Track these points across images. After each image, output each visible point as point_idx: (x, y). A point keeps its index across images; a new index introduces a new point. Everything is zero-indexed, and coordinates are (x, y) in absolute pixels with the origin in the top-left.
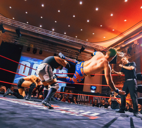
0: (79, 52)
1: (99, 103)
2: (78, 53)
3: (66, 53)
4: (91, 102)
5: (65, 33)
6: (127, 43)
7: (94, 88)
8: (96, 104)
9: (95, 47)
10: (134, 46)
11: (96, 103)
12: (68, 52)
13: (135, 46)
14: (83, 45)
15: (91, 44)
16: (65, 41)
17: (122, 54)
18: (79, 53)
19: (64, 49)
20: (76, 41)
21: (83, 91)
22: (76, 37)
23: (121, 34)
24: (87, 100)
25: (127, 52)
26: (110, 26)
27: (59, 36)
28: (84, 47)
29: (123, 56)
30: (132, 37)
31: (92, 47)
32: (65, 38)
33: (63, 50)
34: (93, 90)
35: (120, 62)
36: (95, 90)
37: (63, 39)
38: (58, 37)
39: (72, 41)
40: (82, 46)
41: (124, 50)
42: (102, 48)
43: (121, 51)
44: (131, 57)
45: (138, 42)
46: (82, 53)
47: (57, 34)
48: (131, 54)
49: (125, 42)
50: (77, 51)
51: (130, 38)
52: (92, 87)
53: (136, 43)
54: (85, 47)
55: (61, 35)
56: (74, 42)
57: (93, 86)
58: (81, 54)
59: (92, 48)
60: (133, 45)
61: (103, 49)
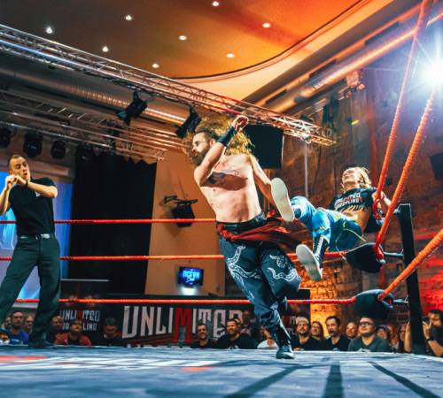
0: (120, 118)
1: (215, 335)
2: (118, 126)
3: (58, 123)
4: (183, 336)
5: (49, 30)
6: (320, 80)
7: (191, 275)
8: (203, 343)
9: (192, 97)
10: (345, 92)
11: (204, 339)
12: (68, 122)
13: (349, 92)
14: (138, 86)
15: (172, 85)
16: (53, 68)
17: (303, 127)
18: (121, 122)
19: (46, 107)
20: (105, 69)
21: (147, 292)
22: (105, 49)
23: (298, 43)
24: (164, 328)
25: (321, 118)
26: (252, 9)
27: (22, 44)
28: (143, 96)
29: (305, 135)
30: (338, 56)
31: (178, 96)
32: (52, 51)
33: (41, 112)
34: (188, 285)
35: (296, 160)
36: (198, 283)
37: (41, 57)
38: (15, 49)
39: (87, 67)
40: (135, 94)
41: (309, 112)
42: (224, 103)
43: (299, 114)
44: (338, 141)
45: (361, 81)
46: (134, 124)
47: (11, 33)
48: (336, 127)
49: (312, 76)
50: (114, 118)
51: (331, 60)
52: (185, 274)
53: (356, 83)
54: (149, 96)
55: (31, 39)
56: (99, 75)
57: (188, 269)
58: (129, 130)
59: (179, 102)
60: (341, 91)
61: (224, 107)
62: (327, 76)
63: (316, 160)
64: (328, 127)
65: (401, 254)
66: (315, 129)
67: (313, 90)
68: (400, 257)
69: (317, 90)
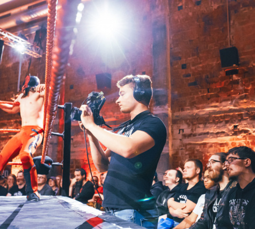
62: (40, 10)
63: (27, 66)
64: (37, 45)
65: (62, 134)
66: (28, 45)
67: (30, 18)
68: (62, 136)
69: (32, 19)
